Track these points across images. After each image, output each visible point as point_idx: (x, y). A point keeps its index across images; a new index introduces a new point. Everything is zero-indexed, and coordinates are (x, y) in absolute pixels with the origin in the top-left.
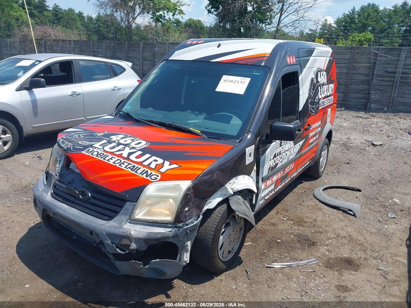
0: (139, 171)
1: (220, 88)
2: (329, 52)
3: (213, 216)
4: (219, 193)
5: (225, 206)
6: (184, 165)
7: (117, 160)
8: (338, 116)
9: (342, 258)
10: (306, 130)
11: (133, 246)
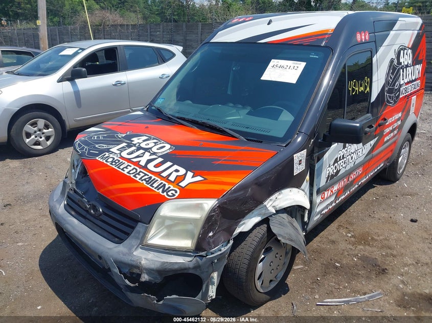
0: (155, 185)
1: (266, 76)
2: (417, 23)
3: (249, 239)
4: (255, 212)
5: (264, 227)
6: (210, 178)
7: (133, 170)
8: (427, 102)
9: (421, 295)
10: (380, 125)
11: (144, 278)
